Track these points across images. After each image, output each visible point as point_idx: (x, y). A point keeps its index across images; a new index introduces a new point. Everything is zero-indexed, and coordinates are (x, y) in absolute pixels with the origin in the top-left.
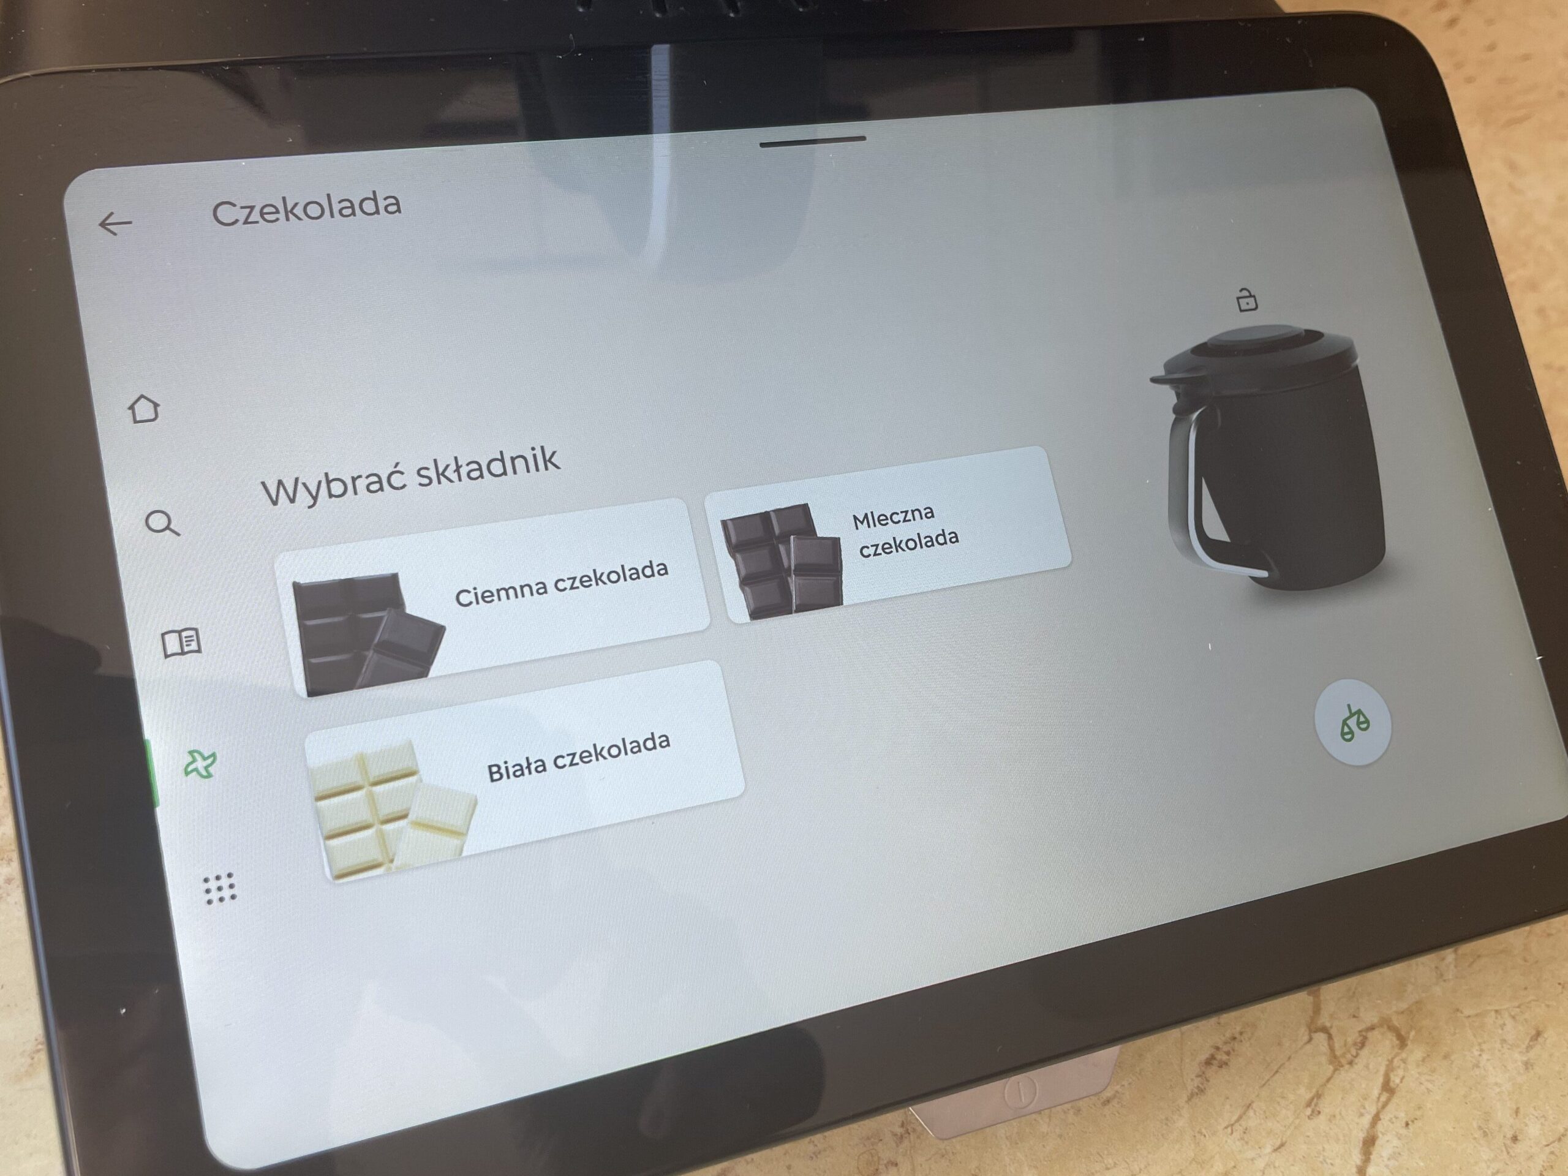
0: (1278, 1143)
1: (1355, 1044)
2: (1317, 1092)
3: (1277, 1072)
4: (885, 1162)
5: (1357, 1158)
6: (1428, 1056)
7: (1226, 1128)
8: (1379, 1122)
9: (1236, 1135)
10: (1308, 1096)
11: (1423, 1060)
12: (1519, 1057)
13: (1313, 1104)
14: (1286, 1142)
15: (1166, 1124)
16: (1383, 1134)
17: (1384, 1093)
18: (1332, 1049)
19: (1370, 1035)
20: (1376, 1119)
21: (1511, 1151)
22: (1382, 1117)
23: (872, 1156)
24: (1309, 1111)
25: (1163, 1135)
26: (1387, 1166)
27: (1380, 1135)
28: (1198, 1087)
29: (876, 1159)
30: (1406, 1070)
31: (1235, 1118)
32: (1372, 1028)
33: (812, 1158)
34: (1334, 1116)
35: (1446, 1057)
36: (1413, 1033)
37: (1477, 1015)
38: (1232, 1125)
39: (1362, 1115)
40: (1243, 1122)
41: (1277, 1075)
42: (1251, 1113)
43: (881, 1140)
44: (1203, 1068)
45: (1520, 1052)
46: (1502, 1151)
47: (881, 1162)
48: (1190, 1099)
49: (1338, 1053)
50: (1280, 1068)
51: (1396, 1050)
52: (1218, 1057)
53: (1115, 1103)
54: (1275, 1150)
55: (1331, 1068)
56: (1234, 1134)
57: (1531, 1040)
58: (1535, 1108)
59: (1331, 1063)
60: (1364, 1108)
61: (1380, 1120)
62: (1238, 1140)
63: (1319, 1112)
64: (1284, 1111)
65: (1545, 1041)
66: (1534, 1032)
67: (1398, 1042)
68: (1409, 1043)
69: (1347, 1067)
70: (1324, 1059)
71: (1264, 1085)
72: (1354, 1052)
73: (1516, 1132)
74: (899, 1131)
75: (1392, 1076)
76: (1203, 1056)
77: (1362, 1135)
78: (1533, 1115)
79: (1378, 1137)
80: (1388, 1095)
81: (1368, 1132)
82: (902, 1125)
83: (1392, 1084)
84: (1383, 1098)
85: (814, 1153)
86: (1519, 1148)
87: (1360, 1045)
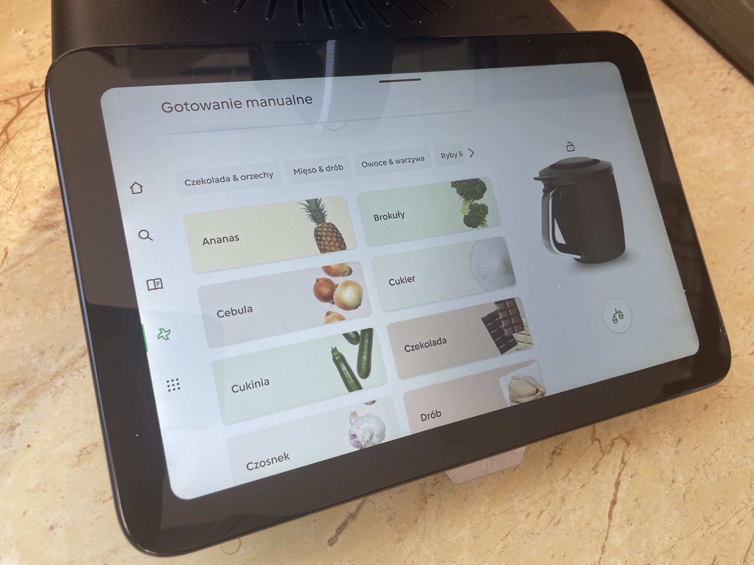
0: (582, 485)
1: (610, 445)
2: (596, 464)
3: (580, 456)
4: (429, 494)
5: (613, 490)
6: (638, 449)
7: (562, 479)
8: (621, 476)
9: (566, 482)
10: (593, 466)
11: (637, 451)
12: (672, 450)
13: (595, 469)
14: (585, 484)
15: (538, 478)
16: (623, 480)
17: (622, 464)
18: (601, 447)
19: (615, 441)
20: (620, 474)
21: (672, 486)
22: (622, 474)
23: (423, 492)
24: (593, 472)
25: (537, 482)
26: (625, 493)
27: (621, 481)
28: (550, 463)
29: (425, 493)
30: (630, 455)
31: (565, 475)
32: (616, 439)
33: (400, 493)
34: (603, 474)
35: (645, 450)
36: (632, 440)
37: (656, 433)
38: (564, 478)
39: (614, 473)
40: (568, 477)
41: (580, 458)
42: (571, 473)
43: (427, 486)
44: (551, 456)
45: (674, 448)
46: (669, 486)
47: (427, 494)
48: (547, 468)
49: (604, 449)
50: (581, 455)
51: (626, 447)
52: (557, 451)
53: (518, 470)
54: (582, 487)
55: (601, 455)
56: (565, 481)
57: (678, 443)
58: (680, 470)
59: (601, 453)
60: (615, 470)
61: (621, 475)
62: (567, 483)
63: (597, 472)
64: (584, 472)
65: (683, 443)
66: (678, 440)
67: (626, 444)
68: (631, 444)
69: (607, 454)
70: (598, 452)
71: (575, 462)
72: (609, 448)
73: (673, 479)
74: (434, 482)
75: (625, 457)
76: (552, 451)
77: (615, 481)
78: (680, 472)
79: (621, 482)
80: (624, 465)
81: (617, 480)
82: (435, 480)
83: (625, 461)
84: (622, 466)
85: (400, 491)
86: (675, 485)
87: (612, 445)
